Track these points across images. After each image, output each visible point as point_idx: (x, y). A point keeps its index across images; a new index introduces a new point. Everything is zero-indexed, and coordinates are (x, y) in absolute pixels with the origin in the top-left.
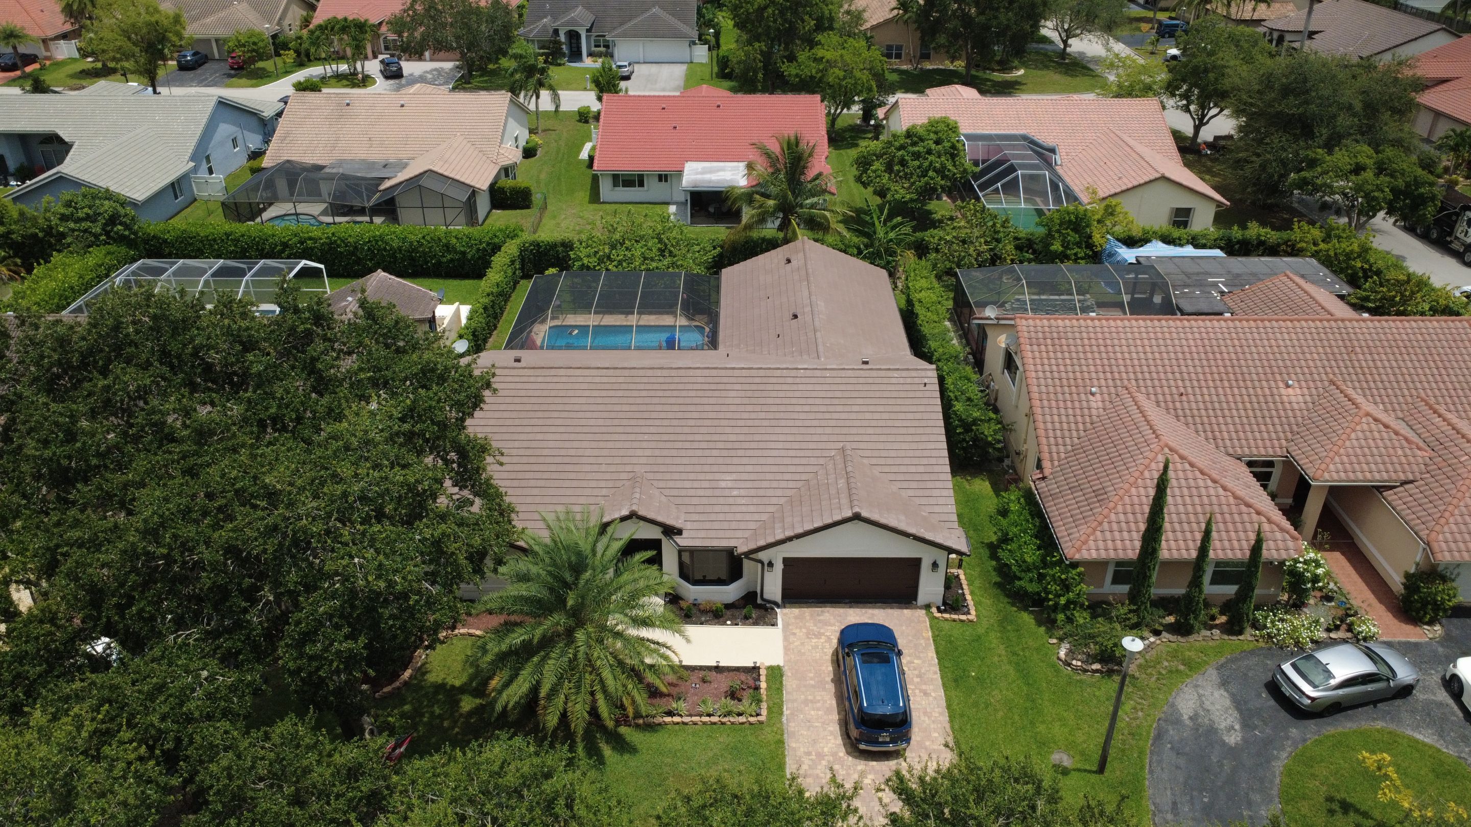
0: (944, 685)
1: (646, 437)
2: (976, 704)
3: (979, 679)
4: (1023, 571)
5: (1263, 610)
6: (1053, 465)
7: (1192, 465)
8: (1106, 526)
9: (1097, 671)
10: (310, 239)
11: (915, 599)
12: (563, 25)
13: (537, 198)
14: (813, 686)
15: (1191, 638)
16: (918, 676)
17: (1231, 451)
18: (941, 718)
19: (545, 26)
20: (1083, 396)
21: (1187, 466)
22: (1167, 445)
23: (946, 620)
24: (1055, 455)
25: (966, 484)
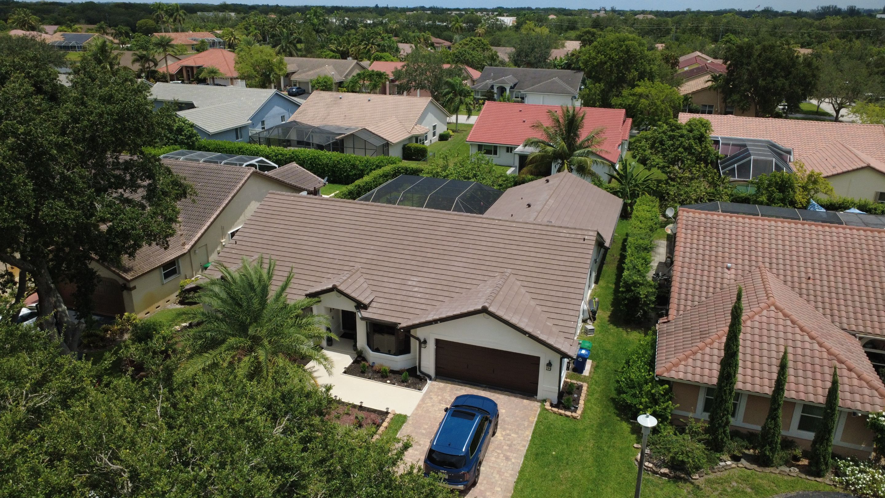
0: (526, 457)
1: (372, 247)
2: (545, 476)
3: (558, 459)
4: (629, 388)
5: (846, 460)
6: (678, 314)
7: (793, 322)
8: (699, 356)
9: (664, 475)
10: (281, 154)
11: (536, 394)
12: (496, 83)
13: (429, 154)
14: (423, 434)
15: (768, 470)
16: (508, 445)
17: (845, 326)
18: (510, 479)
19: (487, 84)
20: (719, 269)
21: (789, 323)
22: (773, 304)
23: (555, 413)
24: (682, 307)
25: (624, 334)
